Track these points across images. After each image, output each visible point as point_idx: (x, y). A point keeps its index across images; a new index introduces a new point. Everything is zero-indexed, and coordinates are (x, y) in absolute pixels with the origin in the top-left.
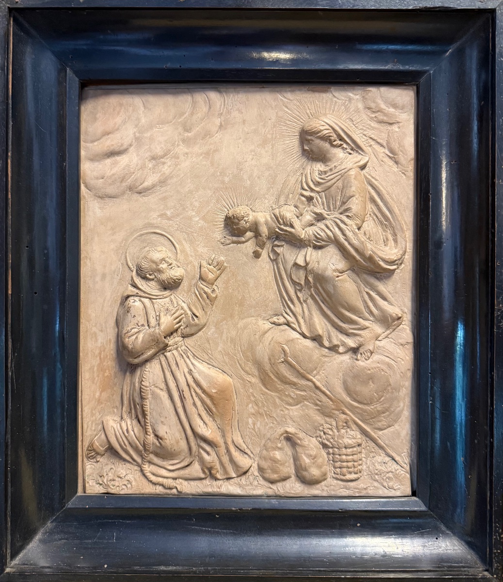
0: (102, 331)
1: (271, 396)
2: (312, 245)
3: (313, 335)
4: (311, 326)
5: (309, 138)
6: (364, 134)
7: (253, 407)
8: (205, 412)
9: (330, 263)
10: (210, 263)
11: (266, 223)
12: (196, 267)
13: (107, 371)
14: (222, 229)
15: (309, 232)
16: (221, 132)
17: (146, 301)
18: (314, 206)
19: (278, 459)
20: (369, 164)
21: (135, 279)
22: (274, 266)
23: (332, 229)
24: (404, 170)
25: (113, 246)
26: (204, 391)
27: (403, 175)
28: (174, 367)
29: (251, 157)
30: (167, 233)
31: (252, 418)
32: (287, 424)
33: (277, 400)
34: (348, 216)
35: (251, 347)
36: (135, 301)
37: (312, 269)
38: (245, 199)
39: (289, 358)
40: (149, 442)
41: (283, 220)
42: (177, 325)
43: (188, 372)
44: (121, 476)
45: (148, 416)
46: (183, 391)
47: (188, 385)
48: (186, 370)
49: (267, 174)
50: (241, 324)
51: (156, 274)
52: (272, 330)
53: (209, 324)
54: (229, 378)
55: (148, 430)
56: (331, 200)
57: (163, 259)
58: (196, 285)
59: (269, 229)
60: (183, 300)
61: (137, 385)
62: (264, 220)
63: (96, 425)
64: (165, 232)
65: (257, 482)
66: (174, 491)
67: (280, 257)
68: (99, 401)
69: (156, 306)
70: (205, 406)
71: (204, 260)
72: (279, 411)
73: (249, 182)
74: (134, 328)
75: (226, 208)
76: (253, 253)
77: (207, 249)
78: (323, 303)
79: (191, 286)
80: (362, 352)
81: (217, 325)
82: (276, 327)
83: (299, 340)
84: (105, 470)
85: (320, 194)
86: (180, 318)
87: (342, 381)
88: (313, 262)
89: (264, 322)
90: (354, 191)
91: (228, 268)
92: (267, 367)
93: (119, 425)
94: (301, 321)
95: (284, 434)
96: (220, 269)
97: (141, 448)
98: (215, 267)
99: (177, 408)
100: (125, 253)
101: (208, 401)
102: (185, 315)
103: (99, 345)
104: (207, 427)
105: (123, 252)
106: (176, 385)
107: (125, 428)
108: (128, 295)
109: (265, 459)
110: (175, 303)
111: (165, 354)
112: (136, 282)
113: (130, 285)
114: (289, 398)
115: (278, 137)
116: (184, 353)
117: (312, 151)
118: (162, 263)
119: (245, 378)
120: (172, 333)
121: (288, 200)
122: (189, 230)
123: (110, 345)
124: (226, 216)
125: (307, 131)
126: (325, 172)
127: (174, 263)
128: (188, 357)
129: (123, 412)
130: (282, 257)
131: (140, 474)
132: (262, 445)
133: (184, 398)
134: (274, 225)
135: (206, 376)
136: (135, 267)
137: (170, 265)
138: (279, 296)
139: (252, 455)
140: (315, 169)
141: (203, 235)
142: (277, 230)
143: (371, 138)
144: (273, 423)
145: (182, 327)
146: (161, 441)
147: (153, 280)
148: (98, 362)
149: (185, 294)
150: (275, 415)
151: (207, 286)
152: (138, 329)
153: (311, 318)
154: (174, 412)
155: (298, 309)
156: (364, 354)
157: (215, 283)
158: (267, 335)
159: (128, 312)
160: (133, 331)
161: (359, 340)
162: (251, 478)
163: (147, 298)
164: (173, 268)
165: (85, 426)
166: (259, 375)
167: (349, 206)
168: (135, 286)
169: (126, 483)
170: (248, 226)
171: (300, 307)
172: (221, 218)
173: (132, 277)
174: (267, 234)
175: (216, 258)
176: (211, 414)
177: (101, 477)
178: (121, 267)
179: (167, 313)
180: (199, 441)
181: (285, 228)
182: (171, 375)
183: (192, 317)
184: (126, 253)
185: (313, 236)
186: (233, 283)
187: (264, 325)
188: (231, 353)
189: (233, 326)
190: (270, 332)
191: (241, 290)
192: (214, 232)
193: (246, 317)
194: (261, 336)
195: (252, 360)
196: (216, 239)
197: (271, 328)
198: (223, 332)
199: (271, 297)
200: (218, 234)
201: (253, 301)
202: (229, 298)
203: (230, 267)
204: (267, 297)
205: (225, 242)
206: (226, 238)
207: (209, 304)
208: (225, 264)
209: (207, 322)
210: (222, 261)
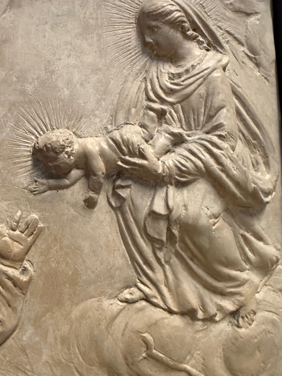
2: (173, 182)
3: (183, 310)
4: (179, 296)
5: (154, 23)
6: (219, 27)
9: (203, 207)
11: (102, 154)
14: (30, 168)
15: (168, 162)
16: (12, 12)
18: (167, 124)
20: (228, 65)
22: (117, 216)
23: (200, 155)
24: (266, 74)
27: (266, 81)
29: (66, 52)
34: (220, 137)
37: (179, 218)
38: (64, 119)
39: (154, 351)
41: (128, 147)
49: (94, 78)
50: (76, 312)
52: (124, 312)
53: (23, 323)
56: (192, 113)
59: (107, 162)
62: (97, 148)
67: (126, 203)
73: (67, 92)
75: (33, 134)
76: (85, 201)
77: (7, 203)
78: (192, 260)
80: (243, 315)
81: (37, 322)
82: (130, 306)
83: (166, 321)
85: (175, 106)
87: (223, 358)
88: (178, 208)
89: (111, 302)
90: (224, 100)
91: (46, 230)
94: (165, 290)
96: (32, 233)
98: (22, 232)
115: (106, 23)
117: (157, 44)
121: (130, 118)
124: (34, 148)
125: (149, 13)
126: (179, 75)
130: (130, 203)
134: (114, 156)
138: (129, 259)
140: (163, 71)
142: (120, 163)
143: (228, 32)
151: (12, 265)
153: (178, 284)
155: (159, 276)
156: (247, 317)
157: (27, 258)
158: (117, 321)
161: (238, 300)
167: (220, 122)
170: (73, 161)
171: (161, 271)
172: (26, 150)
174: (104, 171)
175: (24, 216)
181: (132, 160)
185: (175, 168)
186: (56, 252)
187: (111, 306)
188: (64, 361)
189: (62, 318)
190: (121, 315)
191: (70, 261)
192: (15, 175)
193: (82, 301)
194: (108, 325)
195: (98, 363)
196: (21, 186)
197: (122, 310)
198: (47, 330)
199: (118, 263)
200: (22, 178)
201: (91, 274)
202: (52, 277)
203: (48, 227)
204: (112, 263)
205: (35, 189)
206: (37, 183)
207: (19, 294)
208: (39, 224)
209: (18, 322)
210: (35, 219)
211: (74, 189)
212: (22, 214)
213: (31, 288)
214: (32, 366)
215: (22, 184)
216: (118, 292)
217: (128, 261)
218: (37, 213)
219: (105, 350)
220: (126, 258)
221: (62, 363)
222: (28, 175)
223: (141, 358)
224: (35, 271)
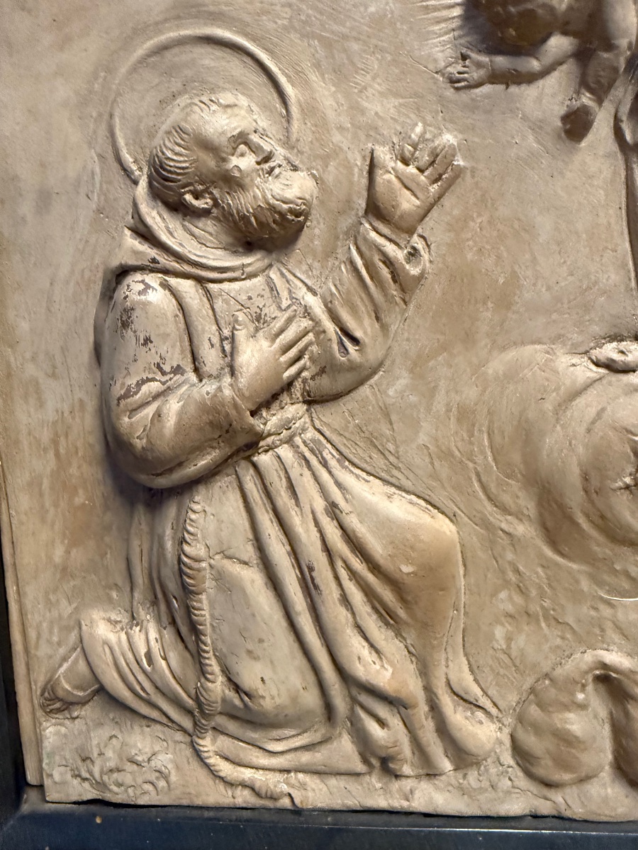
0: (54, 376)
1: (570, 572)
7: (510, 598)
8: (375, 617)
10: (407, 154)
12: (356, 170)
13: (81, 491)
14: (456, 23)
17: (186, 287)
19: (576, 737)
21: (144, 208)
25: (63, 91)
26: (374, 567)
28: (283, 499)
30: (254, 39)
31: (503, 625)
32: (603, 642)
33: (585, 585)
35: (527, 435)
36: (148, 287)
40: (213, 699)
42: (293, 370)
43: (326, 510)
44: (139, 758)
45: (205, 635)
46: (311, 569)
47: (327, 549)
48: (320, 504)
50: (498, 365)
51: (215, 192)
52: (599, 386)
53: (394, 361)
54: (447, 521)
55: (209, 669)
57: (242, 139)
58: (355, 235)
60: (309, 283)
61: (169, 545)
63: (61, 629)
64: (246, 35)
65: (509, 783)
66: (285, 802)
68: (65, 571)
69: (219, 304)
70: (378, 605)
71: (383, 144)
72: (585, 609)
74: (149, 380)
76: (566, 118)
77: (397, 102)
79: (337, 238)
81: (418, 366)
82: (615, 378)
84: (95, 742)
86: (301, 345)
89: (574, 361)
91: (468, 174)
92: (575, 499)
93: (123, 637)
95: (597, 669)
96: (440, 177)
97: (190, 702)
98: (421, 171)
99: (293, 615)
100: (106, 117)
101: (387, 595)
102: (317, 334)
103: (51, 415)
104: (381, 658)
105: (100, 115)
106: (288, 548)
107: (142, 650)
108: (121, 266)
109: (537, 729)
110: (284, 295)
111: (255, 459)
112: (149, 221)
113: (128, 232)
114: (623, 578)
116: (312, 451)
118: (239, 151)
119: (497, 523)
120: (275, 396)
122: (335, 27)
123: (82, 418)
127: (280, 152)
128: (325, 464)
129: (135, 603)
131: (188, 752)
132: (524, 687)
133: (316, 587)
135: (384, 524)
136: (145, 170)
137: (267, 159)
138: (633, 275)
139: (494, 711)
141: (382, 50)
144: (563, 638)
145: (305, 374)
146: (246, 699)
147: (206, 213)
148: (52, 463)
149: (316, 265)
150: (571, 621)
151: (393, 237)
152: (163, 383)
154: (284, 623)
157: (420, 230)
158: (581, 401)
159: (125, 325)
160: (145, 388)
162: (493, 770)
163: (186, 276)
164: (277, 171)
165: (32, 634)
166: (541, 515)
168: (145, 233)
169: (153, 777)
173: (135, 205)
175: (428, 136)
176: (392, 622)
177: (84, 760)
178: (98, 170)
179: (257, 330)
180: (354, 691)
182: (274, 520)
183: (341, 343)
184: (111, 116)
186: (481, 229)
187: (572, 368)
188: (457, 453)
189: (468, 370)
190: (592, 392)
191: (505, 254)
192: (424, 37)
193: (515, 343)
194: (560, 405)
195: (523, 475)
196: (431, 67)
197: (595, 381)
198: (435, 388)
199: (607, 280)
200: (437, 46)
201: (544, 290)
202: (462, 280)
203: (473, 171)
204: (593, 278)
205: (462, 76)
206: (468, 61)
207: (397, 299)
208: (456, 158)
209: (386, 356)
210: (450, 146)
211: (544, 86)
212: (425, 132)
213: (419, 296)
214: (397, 447)
215: (435, 61)
216: (592, 345)
217: (630, 279)
218: (455, 133)
219: (545, 453)
220: (629, 271)
221: (453, 456)
222: (449, 42)
223: (620, 484)
224: (431, 262)
